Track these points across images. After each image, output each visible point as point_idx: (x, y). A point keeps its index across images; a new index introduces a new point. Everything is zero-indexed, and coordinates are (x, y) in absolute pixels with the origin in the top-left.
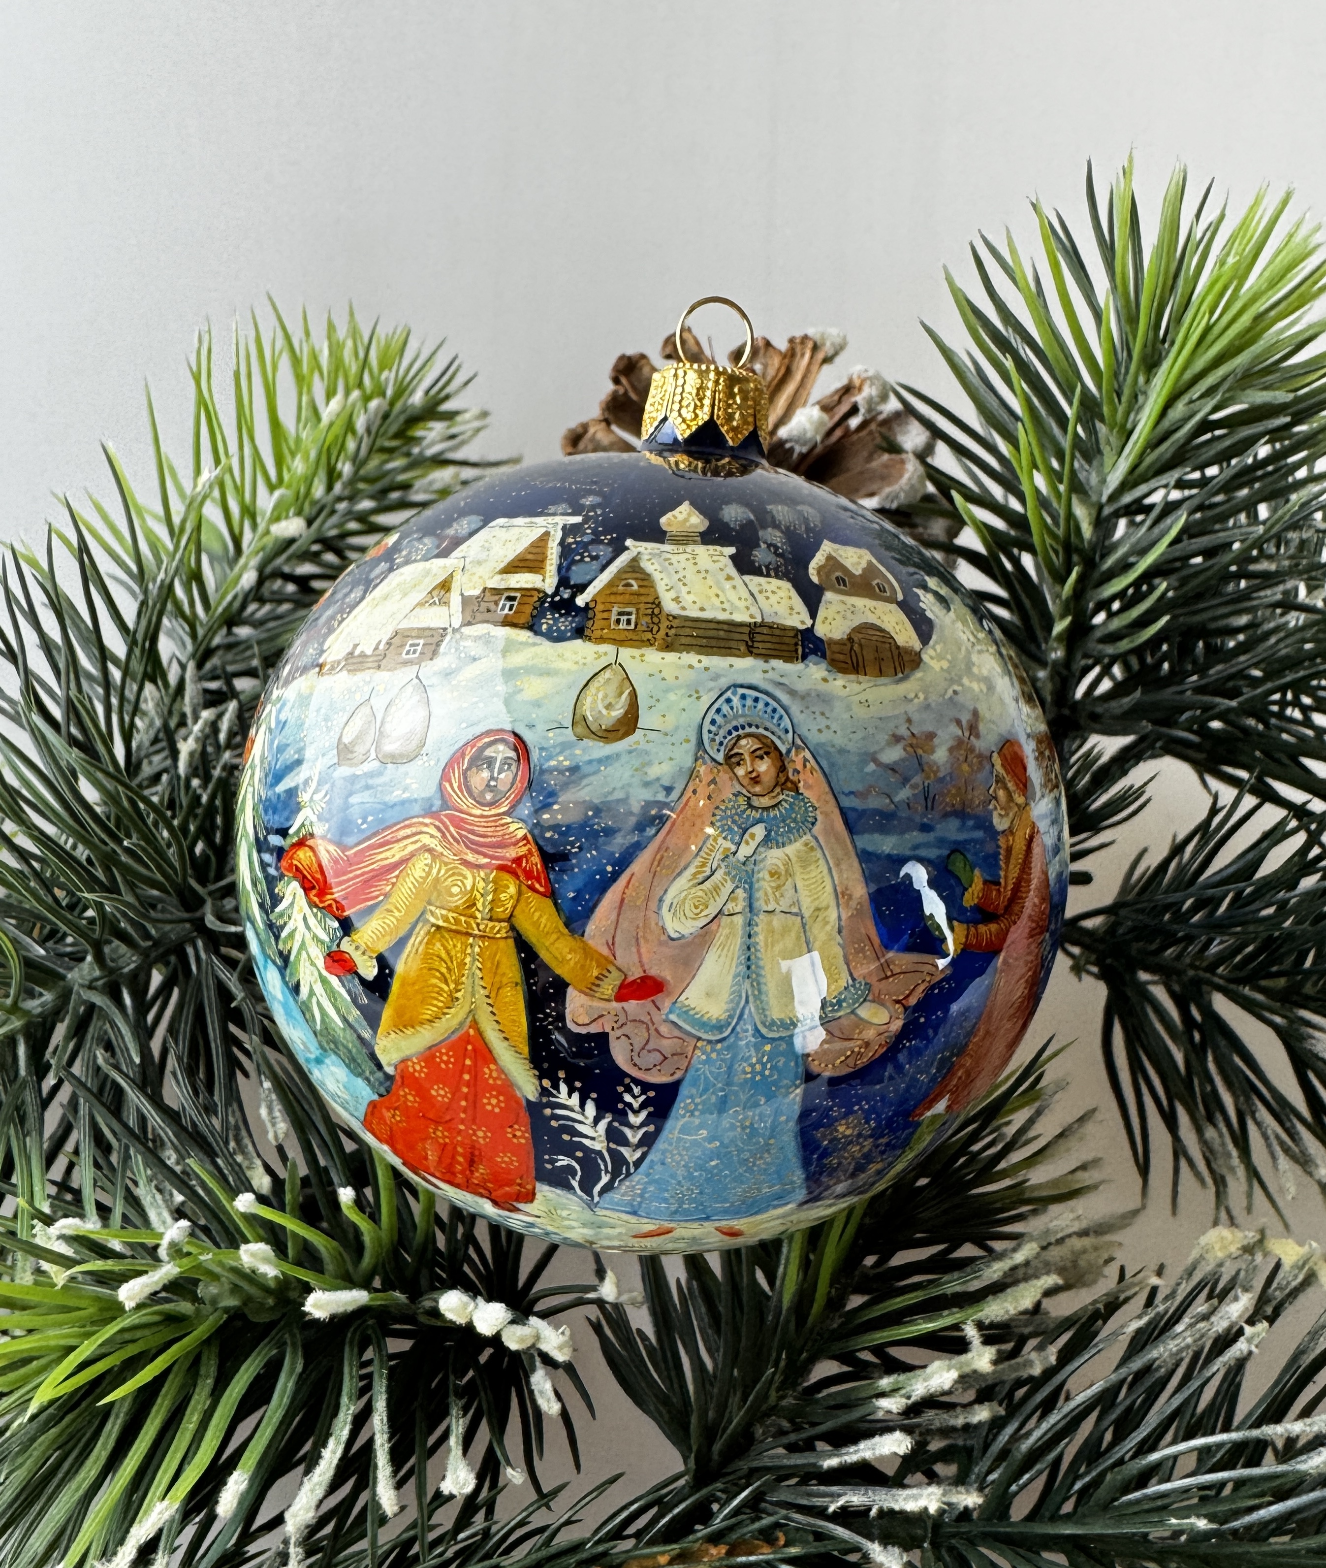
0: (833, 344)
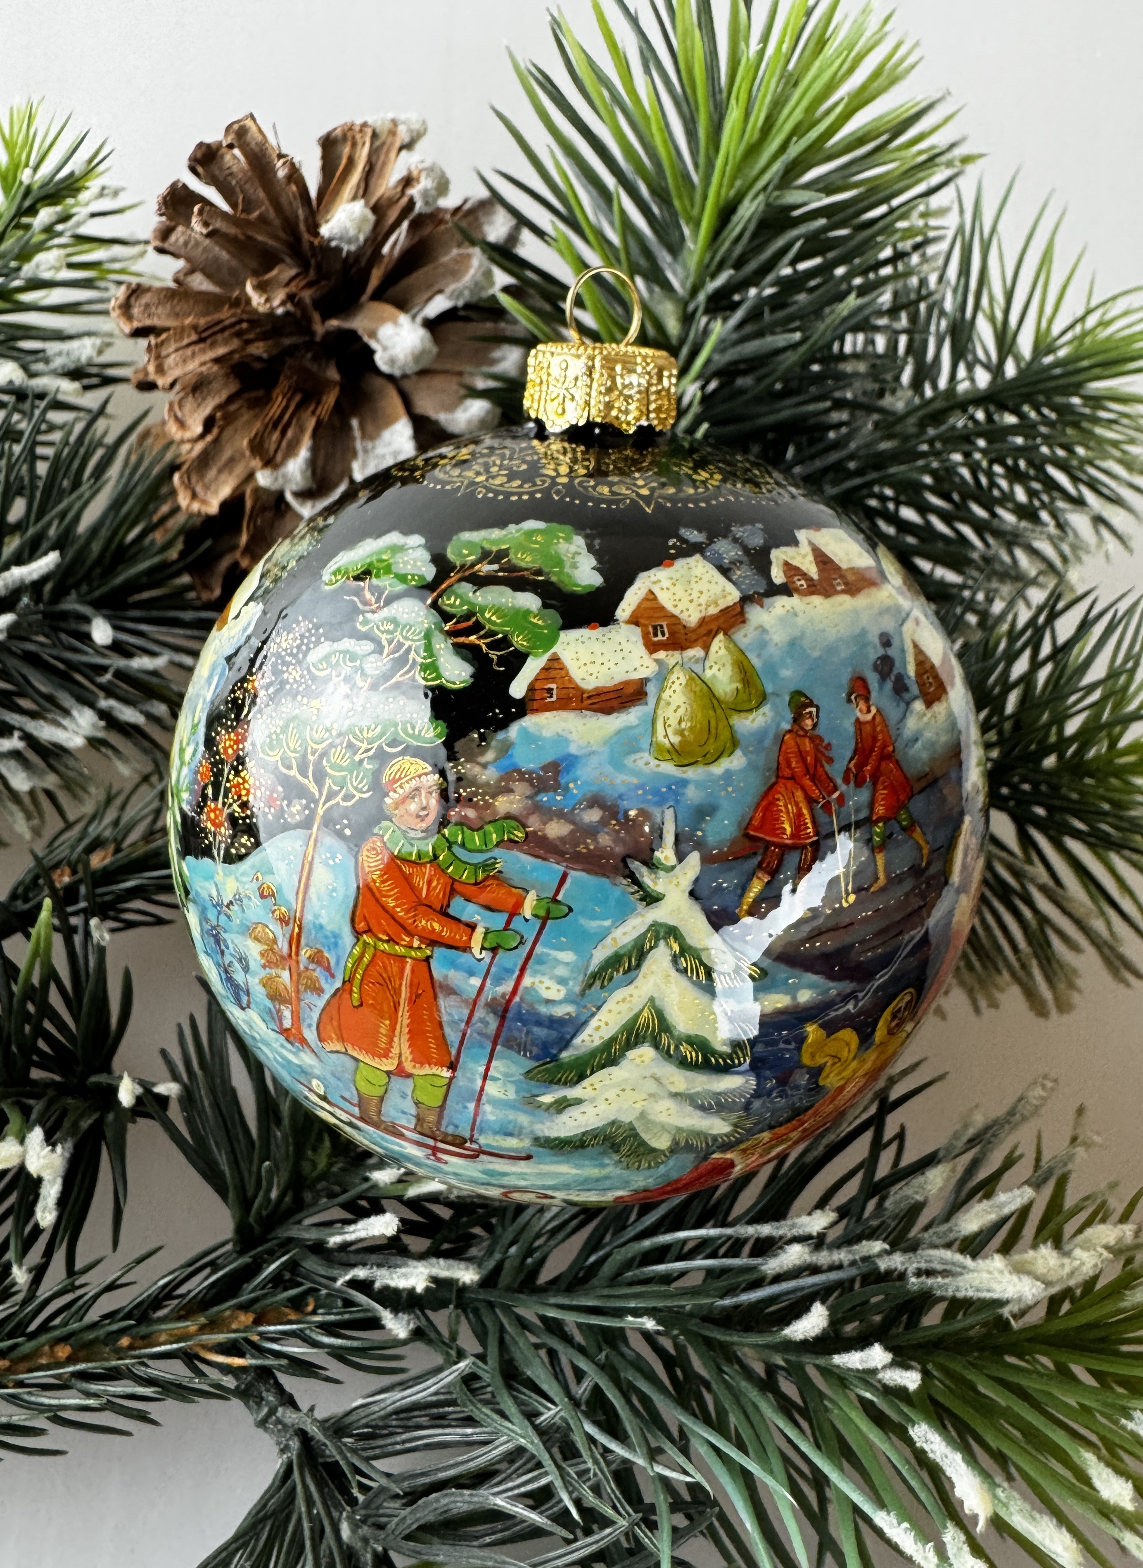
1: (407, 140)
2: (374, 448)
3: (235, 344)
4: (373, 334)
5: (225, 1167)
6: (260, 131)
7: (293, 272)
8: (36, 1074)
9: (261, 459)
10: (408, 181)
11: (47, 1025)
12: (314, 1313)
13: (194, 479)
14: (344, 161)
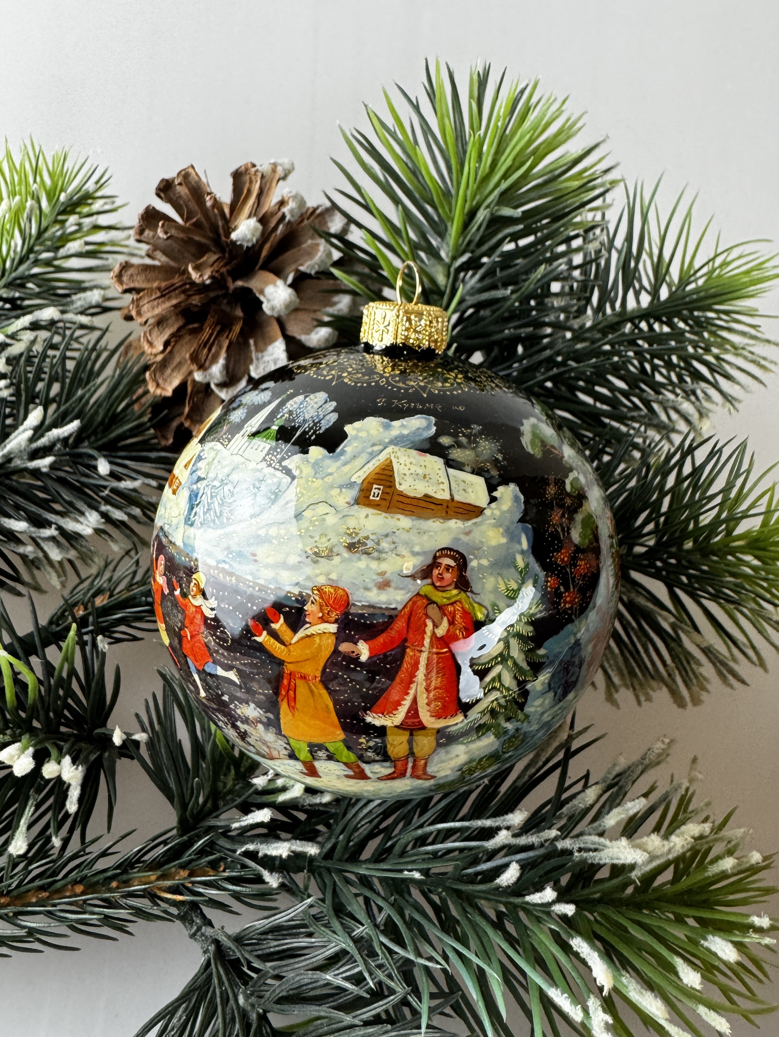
0: (284, 169)
1: (282, 175)
2: (262, 357)
3: (183, 297)
4: (262, 292)
5: (173, 785)
6: (197, 174)
7: (215, 257)
8: (63, 729)
9: (197, 364)
10: (282, 203)
11: (70, 701)
12: (224, 871)
13: (158, 375)
14: (245, 191)
